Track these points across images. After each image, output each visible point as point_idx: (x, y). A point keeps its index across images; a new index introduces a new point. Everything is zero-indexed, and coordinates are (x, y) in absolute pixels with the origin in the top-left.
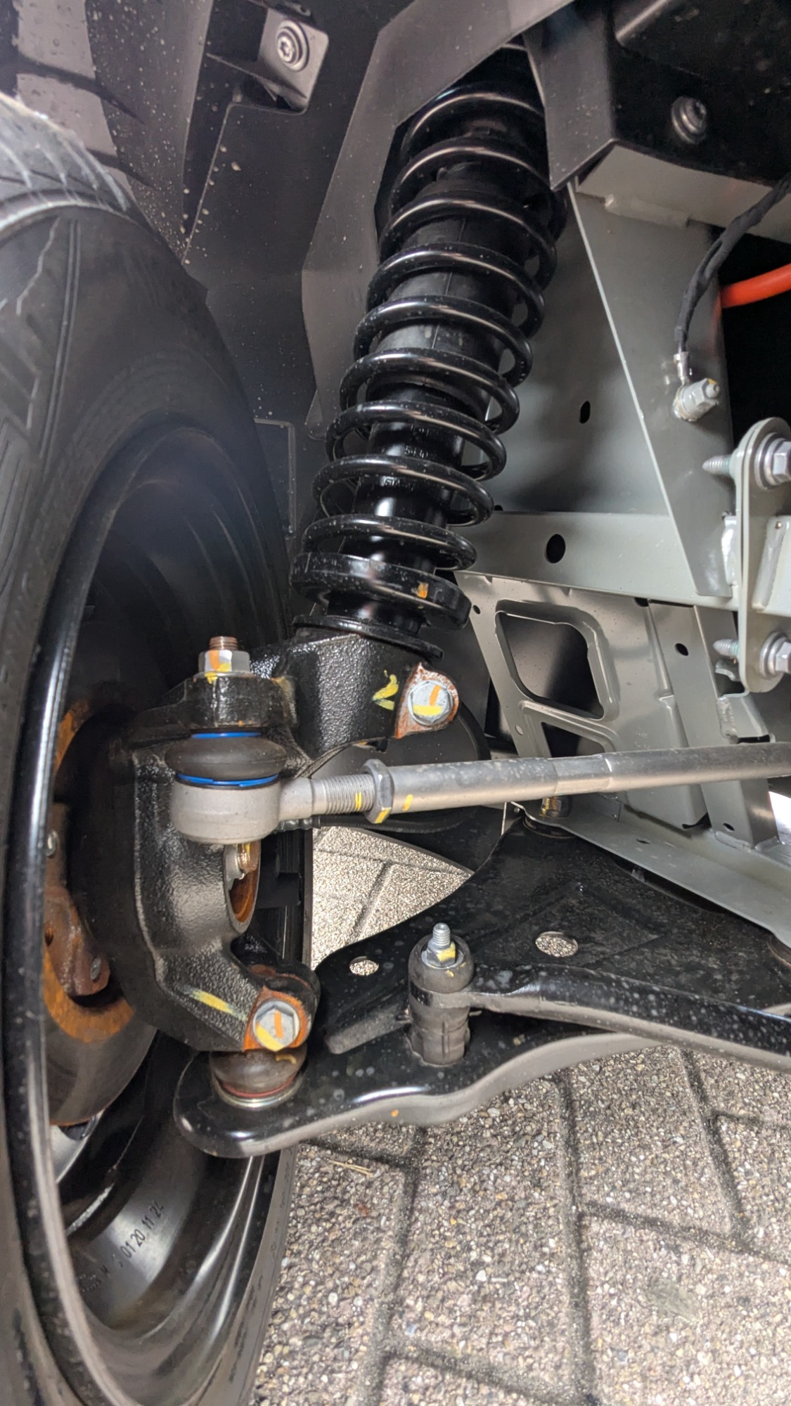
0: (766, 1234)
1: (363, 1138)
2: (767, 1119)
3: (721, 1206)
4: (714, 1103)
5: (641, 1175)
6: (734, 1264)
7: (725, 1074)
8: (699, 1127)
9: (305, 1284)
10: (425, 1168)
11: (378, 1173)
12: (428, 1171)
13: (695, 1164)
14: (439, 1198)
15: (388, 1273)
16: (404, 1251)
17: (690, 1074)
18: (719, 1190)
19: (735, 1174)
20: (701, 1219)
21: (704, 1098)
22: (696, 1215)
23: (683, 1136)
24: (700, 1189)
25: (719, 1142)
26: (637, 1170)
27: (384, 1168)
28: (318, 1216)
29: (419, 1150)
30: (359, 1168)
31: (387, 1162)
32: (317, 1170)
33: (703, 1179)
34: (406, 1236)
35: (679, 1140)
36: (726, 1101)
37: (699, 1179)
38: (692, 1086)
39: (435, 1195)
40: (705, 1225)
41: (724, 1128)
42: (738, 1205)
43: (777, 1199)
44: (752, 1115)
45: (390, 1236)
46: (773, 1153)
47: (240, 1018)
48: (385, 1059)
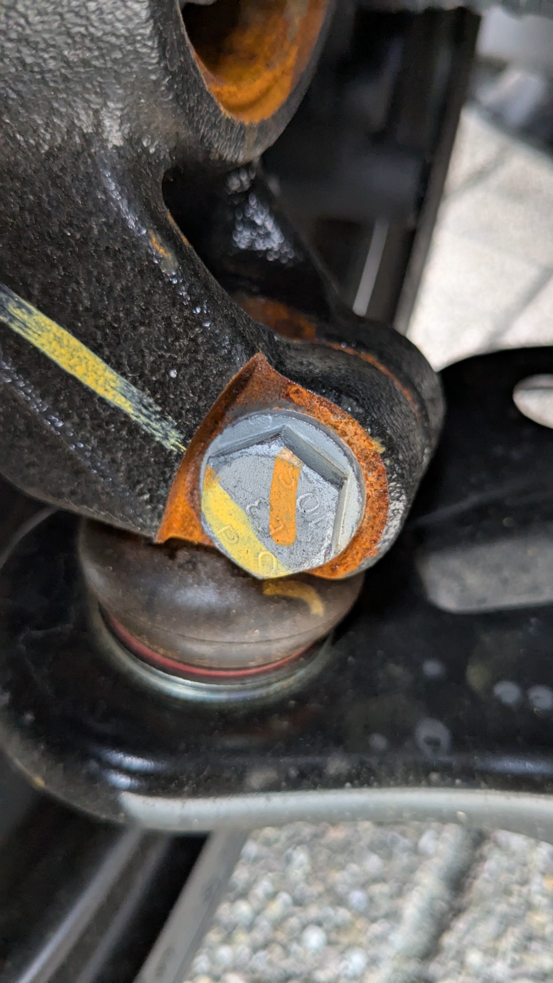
47: (158, 436)
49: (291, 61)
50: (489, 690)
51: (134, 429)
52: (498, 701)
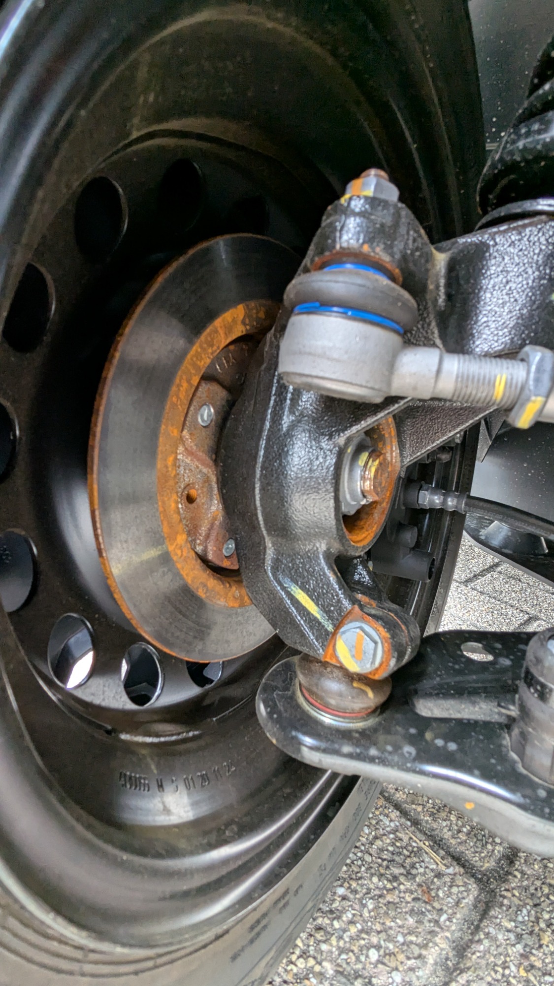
1: (445, 830)
9: (352, 922)
10: (504, 897)
11: (451, 870)
12: (506, 902)
14: (512, 936)
15: (435, 971)
16: (458, 963)
27: (458, 869)
28: (382, 871)
29: (503, 876)
30: (433, 854)
31: (464, 866)
32: (395, 831)
34: (465, 950)
39: (509, 931)
45: (447, 938)
47: (326, 626)
48: (473, 743)
49: (374, 529)
50: (433, 740)
51: (320, 623)
52: (435, 745)
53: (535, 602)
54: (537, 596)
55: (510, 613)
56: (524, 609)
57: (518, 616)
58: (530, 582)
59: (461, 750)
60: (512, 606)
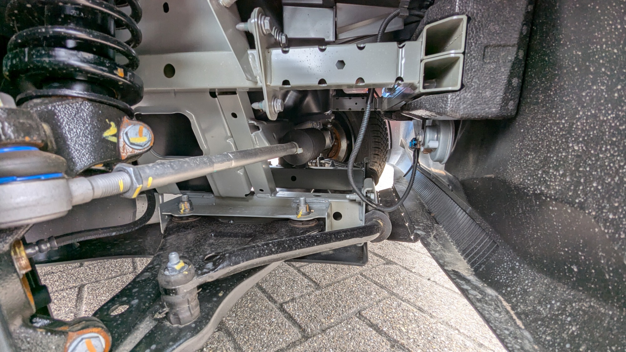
0: (311, 329)
2: (296, 296)
3: (295, 331)
4: (279, 301)
5: (267, 340)
6: (307, 345)
7: (278, 291)
8: (278, 312)
13: (282, 324)
17: (267, 297)
18: (293, 327)
19: (295, 318)
20: (291, 339)
21: (275, 302)
22: (290, 339)
23: (274, 318)
24: (287, 331)
25: (286, 312)
26: (265, 339)
33: (287, 327)
35: (274, 320)
36: (282, 298)
37: (285, 328)
38: (270, 301)
40: (293, 340)
41: (286, 307)
42: (300, 327)
43: (309, 318)
44: (292, 298)
46: (302, 305)
48: (159, 337)
53: (74, 278)
54: (73, 274)
55: (65, 294)
56: (71, 286)
57: (71, 292)
58: (60, 269)
59: (158, 344)
60: (62, 290)
